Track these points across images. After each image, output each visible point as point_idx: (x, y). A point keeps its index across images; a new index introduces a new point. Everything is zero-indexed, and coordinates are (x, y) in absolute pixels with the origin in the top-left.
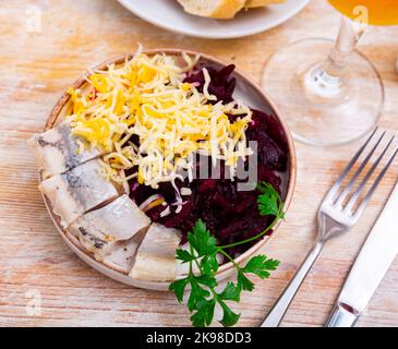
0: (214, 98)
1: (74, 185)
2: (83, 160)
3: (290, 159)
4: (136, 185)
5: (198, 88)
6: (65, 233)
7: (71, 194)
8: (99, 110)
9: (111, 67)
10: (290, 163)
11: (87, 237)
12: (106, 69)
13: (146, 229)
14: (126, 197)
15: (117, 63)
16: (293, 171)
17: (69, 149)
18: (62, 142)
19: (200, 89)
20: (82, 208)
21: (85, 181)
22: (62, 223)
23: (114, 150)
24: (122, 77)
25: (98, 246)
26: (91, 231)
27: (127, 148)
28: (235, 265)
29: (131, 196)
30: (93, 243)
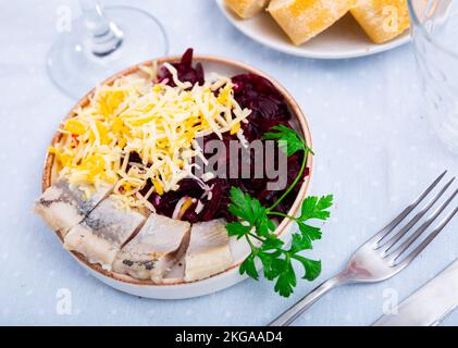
0: (188, 84)
1: (98, 228)
2: (95, 204)
3: (288, 102)
4: (158, 199)
5: (168, 84)
6: (112, 276)
7: (99, 236)
8: (86, 151)
9: (79, 111)
10: (291, 105)
11: (135, 266)
12: (76, 115)
13: (189, 233)
14: (154, 216)
15: (83, 107)
16: (297, 110)
17: (75, 198)
18: (66, 195)
19: (171, 84)
20: (116, 243)
21: (107, 221)
22: (104, 267)
23: (120, 177)
24: (94, 114)
25: (149, 268)
26: (136, 258)
27: (131, 170)
28: (291, 218)
29: (158, 212)
30: (144, 267)
